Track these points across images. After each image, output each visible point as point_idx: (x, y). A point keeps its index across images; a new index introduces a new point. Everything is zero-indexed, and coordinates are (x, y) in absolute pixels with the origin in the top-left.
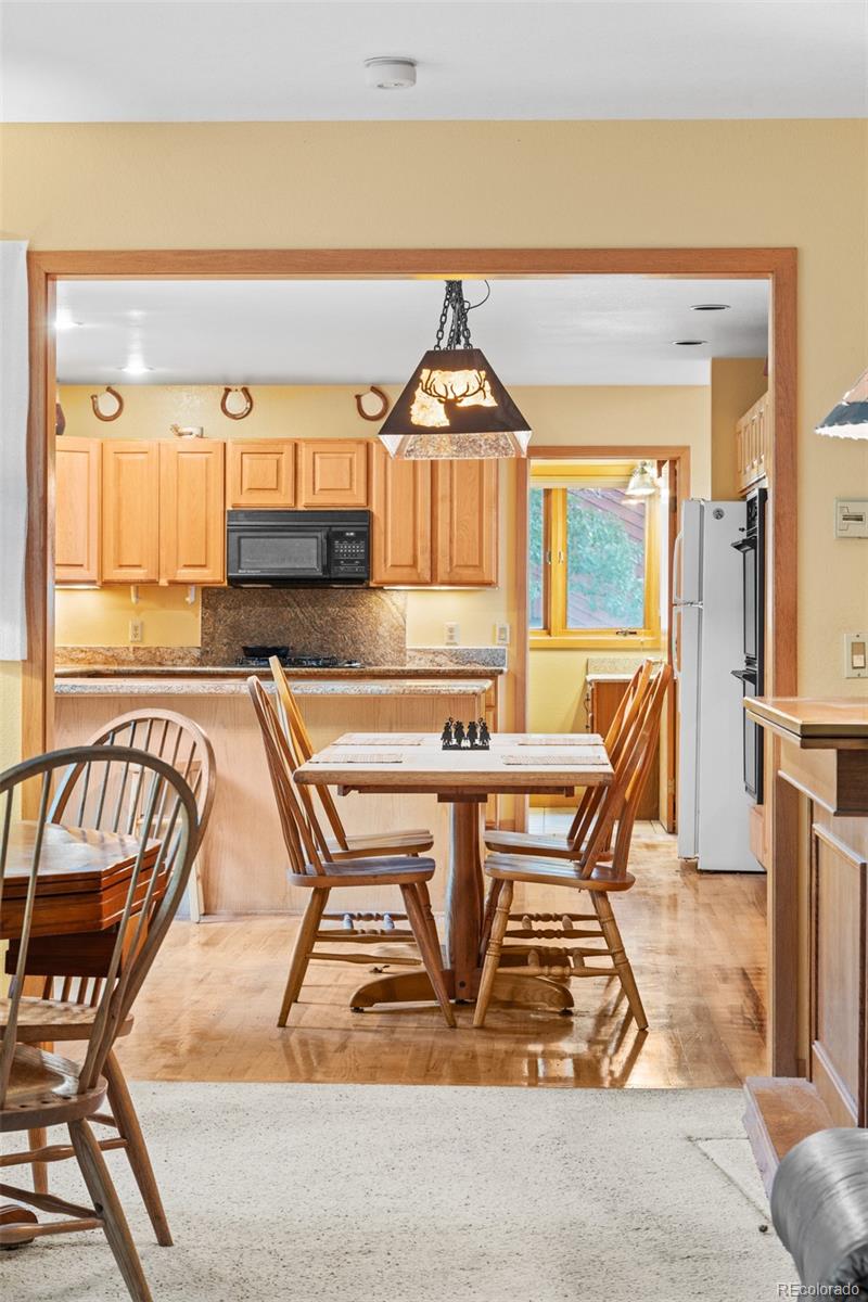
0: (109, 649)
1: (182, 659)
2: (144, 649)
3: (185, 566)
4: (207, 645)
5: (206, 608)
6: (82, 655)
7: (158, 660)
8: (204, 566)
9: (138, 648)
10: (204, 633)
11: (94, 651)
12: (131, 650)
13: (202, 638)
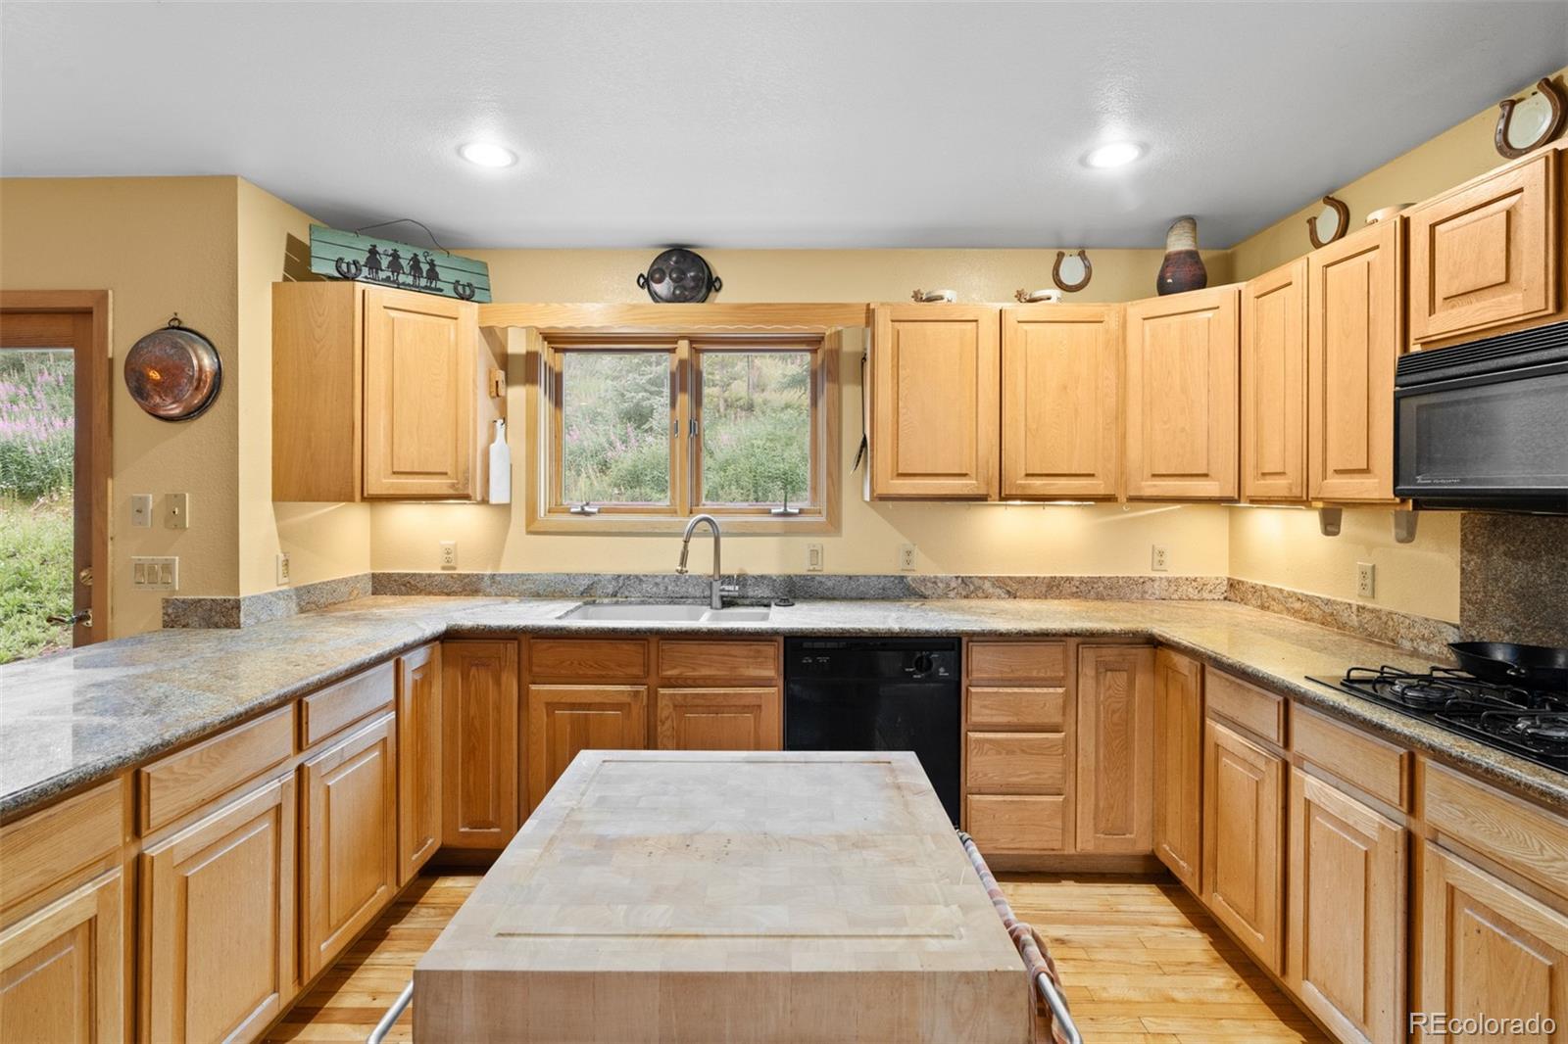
0: (1328, 602)
1: (1429, 641)
2: (1372, 611)
3: (1336, 472)
4: (1473, 624)
5: (1471, 552)
6: (1297, 605)
7: (1391, 634)
8: (1367, 471)
9: (1364, 608)
10: (1465, 598)
11: (1310, 600)
12: (1354, 609)
13: (1463, 610)
